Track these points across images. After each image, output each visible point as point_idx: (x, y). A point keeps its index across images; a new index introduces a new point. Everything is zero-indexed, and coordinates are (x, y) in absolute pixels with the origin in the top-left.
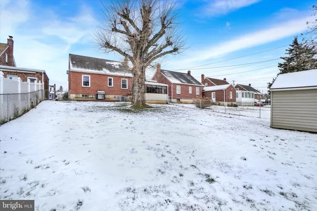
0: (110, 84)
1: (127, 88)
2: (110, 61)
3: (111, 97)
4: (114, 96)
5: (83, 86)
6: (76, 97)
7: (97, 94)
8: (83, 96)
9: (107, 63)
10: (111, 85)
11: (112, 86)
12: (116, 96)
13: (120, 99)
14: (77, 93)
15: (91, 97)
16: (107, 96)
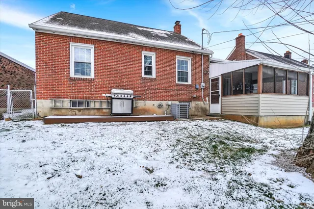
0: (148, 71)
1: (190, 82)
2: (148, 28)
3: (151, 104)
4: (156, 103)
5: (72, 75)
6: (52, 109)
7: (112, 98)
8: (74, 104)
9: (140, 29)
10: (150, 73)
11: (154, 76)
12: (164, 103)
13: (177, 112)
14: (56, 97)
15: (97, 105)
16: (140, 104)
